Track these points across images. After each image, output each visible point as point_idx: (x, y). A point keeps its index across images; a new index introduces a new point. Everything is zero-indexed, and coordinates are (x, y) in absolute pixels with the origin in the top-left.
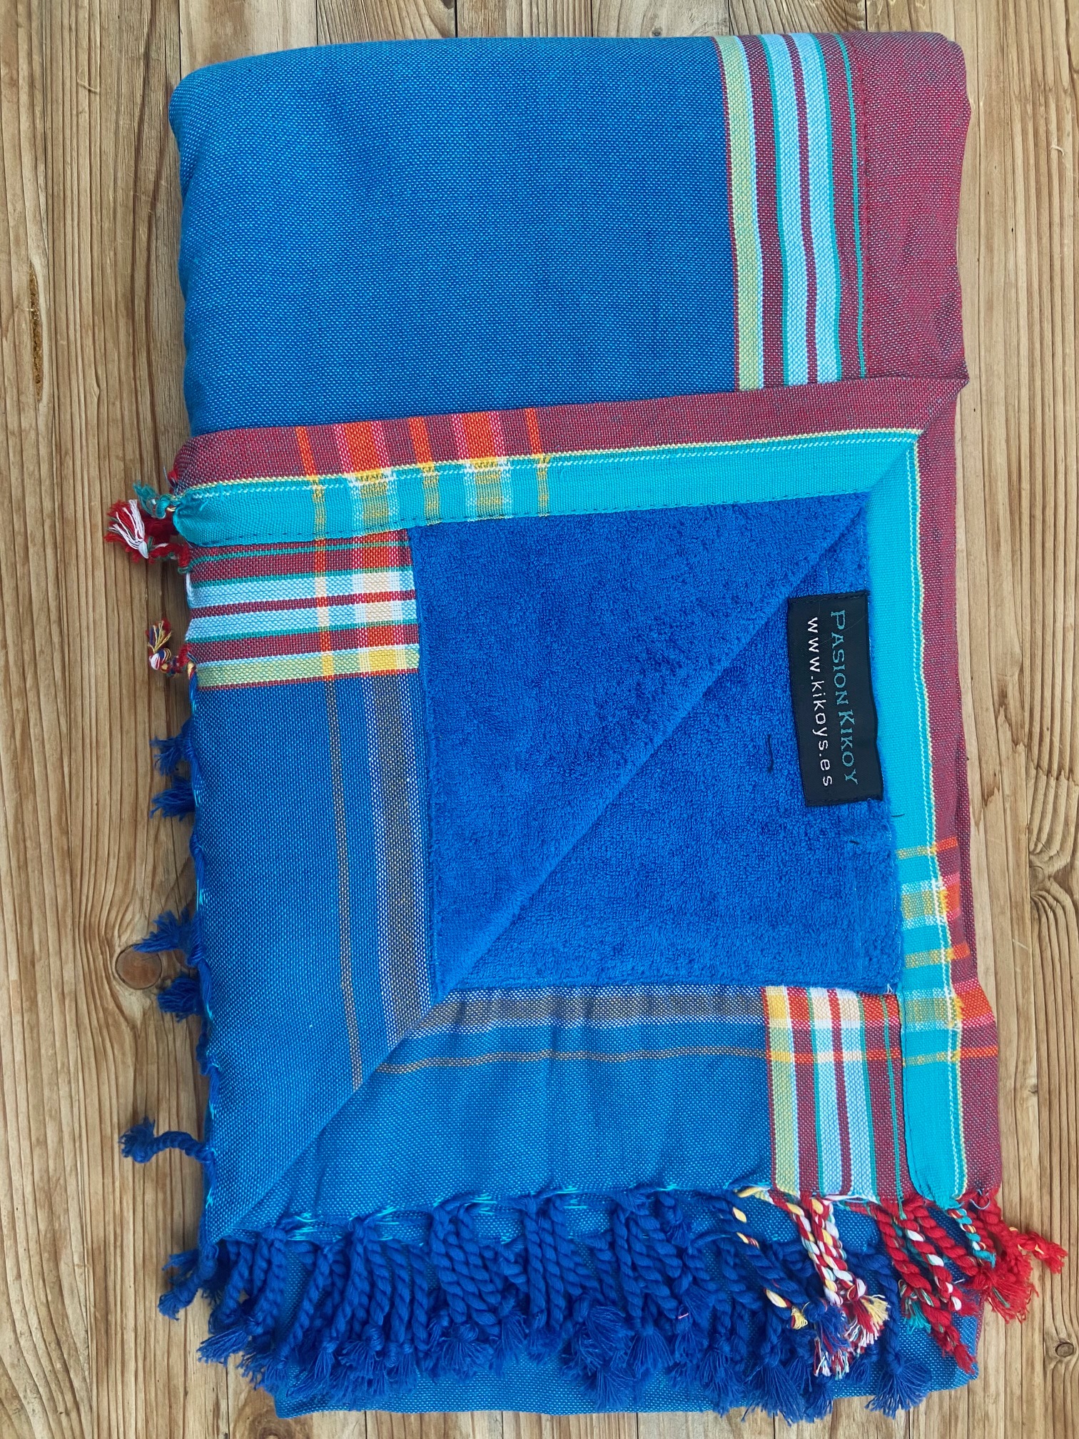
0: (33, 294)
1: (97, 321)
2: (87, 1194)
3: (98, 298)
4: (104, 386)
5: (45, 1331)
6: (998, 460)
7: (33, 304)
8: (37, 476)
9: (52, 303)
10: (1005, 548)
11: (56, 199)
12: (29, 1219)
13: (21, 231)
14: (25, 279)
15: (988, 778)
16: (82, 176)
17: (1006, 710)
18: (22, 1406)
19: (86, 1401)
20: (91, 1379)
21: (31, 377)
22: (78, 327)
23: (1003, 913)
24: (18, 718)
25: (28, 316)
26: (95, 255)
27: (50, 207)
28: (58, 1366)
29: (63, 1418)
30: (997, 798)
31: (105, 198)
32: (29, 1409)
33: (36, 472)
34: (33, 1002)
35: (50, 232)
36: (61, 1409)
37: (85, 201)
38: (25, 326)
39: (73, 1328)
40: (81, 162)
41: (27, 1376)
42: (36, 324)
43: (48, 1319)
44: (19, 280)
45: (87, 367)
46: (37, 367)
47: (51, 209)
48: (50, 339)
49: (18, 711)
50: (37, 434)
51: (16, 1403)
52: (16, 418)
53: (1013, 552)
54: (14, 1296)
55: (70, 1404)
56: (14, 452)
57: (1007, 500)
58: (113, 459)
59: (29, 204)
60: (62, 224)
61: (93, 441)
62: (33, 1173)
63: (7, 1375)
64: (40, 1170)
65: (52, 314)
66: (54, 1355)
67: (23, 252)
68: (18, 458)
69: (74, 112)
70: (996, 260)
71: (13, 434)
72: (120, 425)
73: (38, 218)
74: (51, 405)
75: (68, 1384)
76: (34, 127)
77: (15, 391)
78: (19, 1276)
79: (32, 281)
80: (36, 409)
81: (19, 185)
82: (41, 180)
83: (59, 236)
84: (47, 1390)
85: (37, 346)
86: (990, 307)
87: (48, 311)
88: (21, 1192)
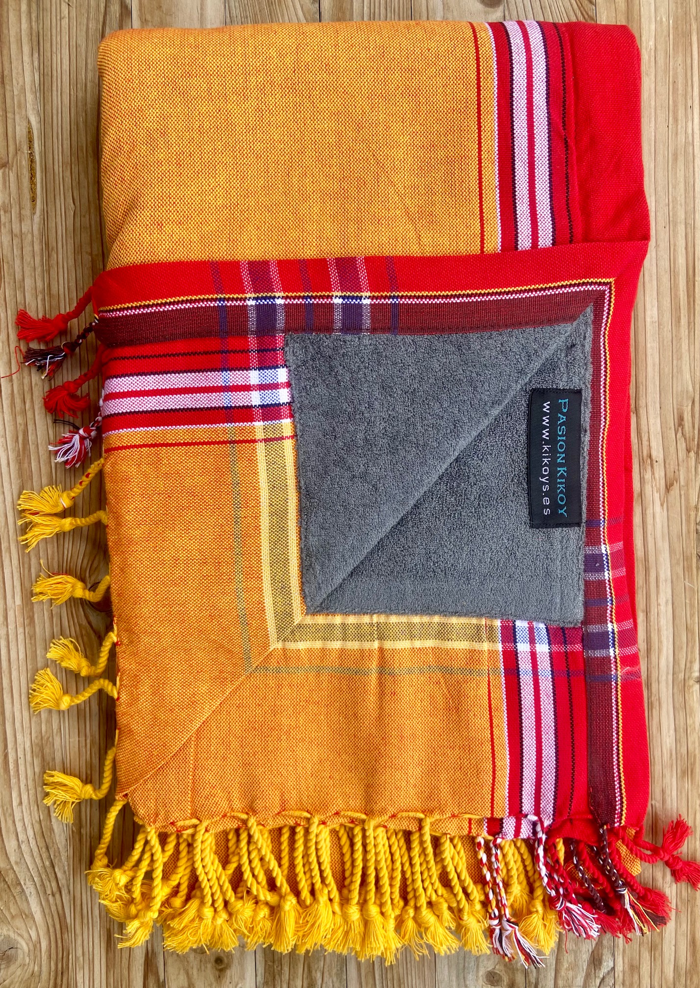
0: (31, 141)
1: (73, 160)
2: (68, 748)
3: (74, 144)
4: (78, 204)
5: (38, 840)
6: (680, 261)
7: (30, 148)
8: (33, 265)
9: (43, 147)
10: (684, 321)
11: (46, 77)
12: (28, 764)
13: (22, 98)
14: (25, 131)
15: (670, 474)
16: (64, 61)
17: (682, 429)
18: (23, 890)
19: (66, 887)
20: (69, 872)
21: (28, 197)
22: (61, 164)
23: (678, 564)
24: (21, 429)
25: (27, 156)
26: (72, 115)
27: (42, 82)
28: (47, 863)
29: (51, 898)
30: (676, 486)
31: (79, 77)
32: (27, 892)
33: (32, 262)
34: (32, 619)
35: (42, 99)
36: (49, 892)
37: (66, 78)
38: (25, 163)
39: (57, 838)
40: (63, 51)
41: (26, 870)
42: (32, 161)
43: (40, 832)
44: (21, 131)
45: (66, 192)
46: (33, 190)
47: (42, 84)
48: (42, 172)
49: (20, 424)
50: (33, 236)
51: (19, 888)
52: (18, 225)
53: (689, 323)
54: (17, 816)
55: (55, 889)
56: (17, 248)
57: (685, 288)
58: (84, 253)
59: (28, 79)
60: (50, 94)
61: (70, 241)
62: (31, 734)
63: (13, 869)
64: (36, 732)
65: (43, 155)
66: (44, 856)
67: (24, 113)
68: (20, 252)
69: (58, 18)
70: (679, 126)
71: (16, 236)
72: (88, 231)
73: (34, 89)
74: (42, 217)
75: (53, 875)
76: (31, 28)
77: (18, 207)
78: (21, 803)
79: (29, 132)
80: (32, 220)
81: (20, 67)
82: (36, 64)
83: (48, 102)
84: (39, 879)
85: (32, 176)
86: (676, 159)
87: (41, 153)
88: (22, 746)
